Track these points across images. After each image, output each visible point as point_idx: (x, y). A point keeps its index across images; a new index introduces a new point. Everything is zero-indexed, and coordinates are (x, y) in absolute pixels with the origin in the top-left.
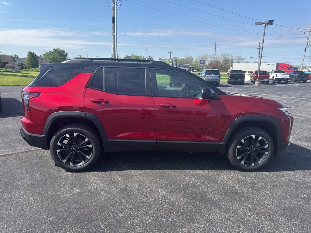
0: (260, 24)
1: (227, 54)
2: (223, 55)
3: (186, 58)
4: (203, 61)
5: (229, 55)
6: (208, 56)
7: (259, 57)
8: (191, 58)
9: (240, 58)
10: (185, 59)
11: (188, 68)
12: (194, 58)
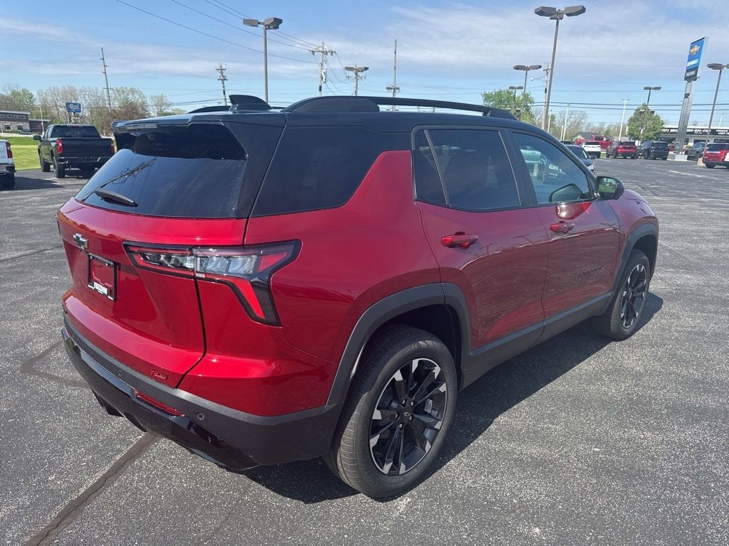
0: (252, 23)
1: (129, 88)
2: (118, 91)
3: (10, 93)
4: (75, 104)
5: (133, 91)
6: (77, 92)
7: (225, 99)
8: (27, 96)
9: (162, 100)
10: (7, 98)
11: (28, 124)
12: (35, 94)
